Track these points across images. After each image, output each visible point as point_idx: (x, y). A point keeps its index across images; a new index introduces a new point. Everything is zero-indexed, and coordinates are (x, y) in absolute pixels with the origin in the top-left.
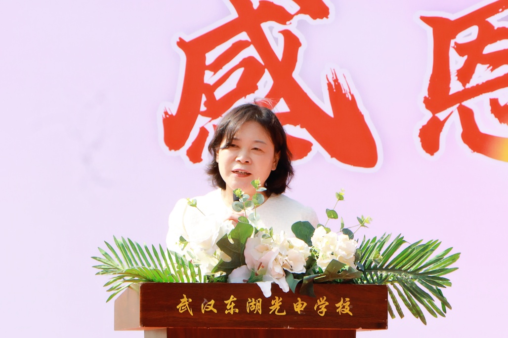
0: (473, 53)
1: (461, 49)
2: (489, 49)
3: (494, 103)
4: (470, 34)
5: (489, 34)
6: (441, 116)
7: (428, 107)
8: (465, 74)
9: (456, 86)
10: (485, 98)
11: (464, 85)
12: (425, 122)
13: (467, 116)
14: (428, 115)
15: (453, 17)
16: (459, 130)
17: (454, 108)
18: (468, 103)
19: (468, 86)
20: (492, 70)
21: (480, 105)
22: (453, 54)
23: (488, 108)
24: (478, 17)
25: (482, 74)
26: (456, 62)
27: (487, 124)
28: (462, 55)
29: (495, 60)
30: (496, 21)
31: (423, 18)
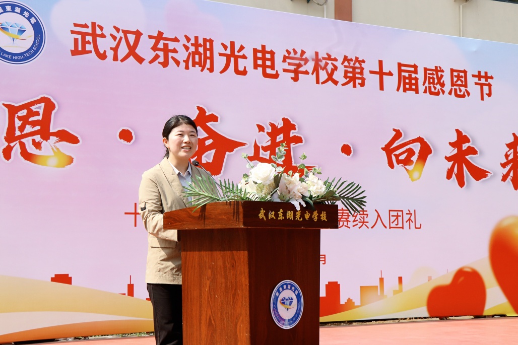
0: (25, 120)
1: (20, 118)
2: (31, 119)
3: (34, 141)
4: (23, 113)
5: (32, 113)
6: (12, 145)
7: (6, 141)
8: (22, 128)
9: (18, 133)
10: (30, 138)
11: (21, 133)
12: (5, 147)
13: (23, 146)
14: (6, 144)
15: (16, 105)
16: (19, 151)
17: (17, 142)
18: (23, 140)
19: (23, 133)
20: (33, 128)
21: (28, 141)
22: (16, 120)
23: (31, 143)
24: (27, 106)
25: (28, 129)
26: (18, 123)
27: (31, 149)
28: (20, 121)
29: (34, 124)
30: (34, 108)
31: (4, 104)
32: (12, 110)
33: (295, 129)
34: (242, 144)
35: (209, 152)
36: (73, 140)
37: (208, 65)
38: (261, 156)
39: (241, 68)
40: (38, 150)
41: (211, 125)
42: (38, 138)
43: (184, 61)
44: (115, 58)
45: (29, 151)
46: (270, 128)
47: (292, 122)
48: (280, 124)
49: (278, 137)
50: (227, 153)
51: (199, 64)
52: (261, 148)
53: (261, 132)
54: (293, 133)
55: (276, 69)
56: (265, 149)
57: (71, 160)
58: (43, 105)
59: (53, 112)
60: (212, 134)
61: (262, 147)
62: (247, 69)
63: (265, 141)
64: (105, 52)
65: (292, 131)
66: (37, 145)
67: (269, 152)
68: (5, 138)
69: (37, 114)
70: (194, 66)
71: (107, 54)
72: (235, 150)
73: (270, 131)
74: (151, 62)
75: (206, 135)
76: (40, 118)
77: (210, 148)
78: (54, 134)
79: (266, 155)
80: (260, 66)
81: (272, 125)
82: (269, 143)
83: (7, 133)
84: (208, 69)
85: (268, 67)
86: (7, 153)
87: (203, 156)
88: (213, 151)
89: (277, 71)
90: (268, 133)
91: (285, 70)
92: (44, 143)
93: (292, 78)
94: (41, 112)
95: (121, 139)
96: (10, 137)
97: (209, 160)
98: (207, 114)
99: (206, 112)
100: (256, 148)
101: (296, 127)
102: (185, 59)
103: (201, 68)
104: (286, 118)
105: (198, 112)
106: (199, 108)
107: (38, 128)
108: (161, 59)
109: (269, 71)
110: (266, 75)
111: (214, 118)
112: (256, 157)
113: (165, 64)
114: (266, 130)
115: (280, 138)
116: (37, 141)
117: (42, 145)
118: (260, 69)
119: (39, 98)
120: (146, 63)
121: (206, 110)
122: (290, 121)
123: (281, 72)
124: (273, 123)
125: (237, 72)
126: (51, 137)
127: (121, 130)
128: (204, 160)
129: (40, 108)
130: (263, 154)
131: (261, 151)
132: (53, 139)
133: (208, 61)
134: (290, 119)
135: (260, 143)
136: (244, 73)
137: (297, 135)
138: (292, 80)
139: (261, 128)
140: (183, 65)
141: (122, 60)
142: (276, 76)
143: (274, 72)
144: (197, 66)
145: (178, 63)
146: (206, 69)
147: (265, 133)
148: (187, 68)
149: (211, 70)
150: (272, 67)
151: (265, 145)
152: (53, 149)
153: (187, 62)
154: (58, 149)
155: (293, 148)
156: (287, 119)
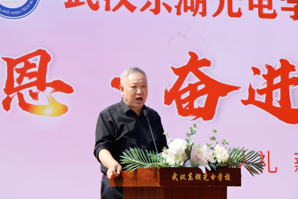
0: (22, 72)
1: (18, 71)
2: (29, 71)
3: (31, 92)
4: (21, 65)
5: (29, 66)
6: (11, 96)
7: (5, 92)
8: (20, 80)
9: (16, 85)
10: (27, 90)
11: (19, 84)
12: (4, 98)
13: (21, 97)
14: (6, 95)
15: (14, 58)
16: (18, 101)
17: (16, 93)
18: (21, 91)
19: (21, 85)
20: (30, 79)
21: (25, 93)
22: (15, 72)
23: (28, 94)
24: (24, 59)
25: (26, 81)
26: (16, 75)
27: (28, 100)
28: (18, 73)
29: (31, 75)
30: (31, 61)
31: (3, 58)
32: (11, 63)
33: (294, 70)
34: (236, 88)
35: (201, 97)
36: (68, 89)
37: (200, 9)
38: (256, 99)
39: (235, 10)
40: (35, 100)
41: (203, 69)
42: (34, 89)
43: (176, 7)
44: (108, 8)
45: (27, 101)
46: (267, 70)
47: (291, 63)
48: (277, 66)
49: (275, 80)
50: (220, 98)
51: (191, 8)
52: (256, 92)
53: (257, 75)
54: (291, 75)
55: (274, 8)
56: (261, 92)
57: (65, 109)
58: (39, 57)
59: (49, 64)
60: (204, 78)
61: (258, 90)
62: (242, 11)
63: (261, 83)
64: (97, 2)
65: (290, 73)
66: (34, 96)
67: (265, 95)
68: (5, 90)
69: (34, 66)
70: (185, 10)
71: (100, 4)
72: (228, 94)
73: (266, 73)
74: (142, 10)
75: (198, 80)
76: (36, 69)
77: (202, 93)
78: (50, 85)
79: (262, 98)
80: (256, 6)
81: (269, 67)
82: (265, 86)
83: (6, 86)
84: (200, 13)
85: (265, 6)
86: (7, 104)
87: (195, 102)
88: (205, 96)
89: (275, 10)
90: (264, 76)
91: (283, 9)
92: (41, 94)
93: (291, 17)
94: (38, 64)
95: (113, 86)
96: (9, 89)
97: (202, 105)
98: (199, 59)
99: (198, 57)
100: (251, 91)
101: (296, 68)
102: (177, 4)
103: (193, 13)
104: (284, 59)
105: (189, 57)
106: (191, 54)
107: (34, 79)
108: (153, 6)
109: (266, 11)
110: (262, 15)
111: (206, 63)
112: (251, 101)
113: (156, 11)
114: (262, 73)
115: (277, 80)
116: (34, 92)
117: (39, 95)
118: (256, 10)
119: (35, 50)
120: (137, 11)
121: (198, 55)
122: (288, 62)
123: (279, 11)
124: (269, 65)
125: (231, 14)
126: (47, 88)
127: (113, 78)
128: (196, 105)
129: (36, 60)
130: (258, 97)
131: (257, 94)
132: (49, 89)
133: (201, 5)
134: (288, 60)
135: (255, 87)
136: (239, 14)
137: (296, 76)
138: (292, 19)
139: (256, 71)
140: (174, 10)
141: (114, 10)
142: (274, 16)
143: (271, 12)
144: (189, 11)
145: (169, 9)
146: (198, 13)
147: (261, 76)
148: (179, 13)
149: (204, 14)
150: (270, 6)
151: (260, 88)
152: (48, 99)
153: (178, 7)
154: (53, 99)
155: (292, 90)
156: (286, 61)
